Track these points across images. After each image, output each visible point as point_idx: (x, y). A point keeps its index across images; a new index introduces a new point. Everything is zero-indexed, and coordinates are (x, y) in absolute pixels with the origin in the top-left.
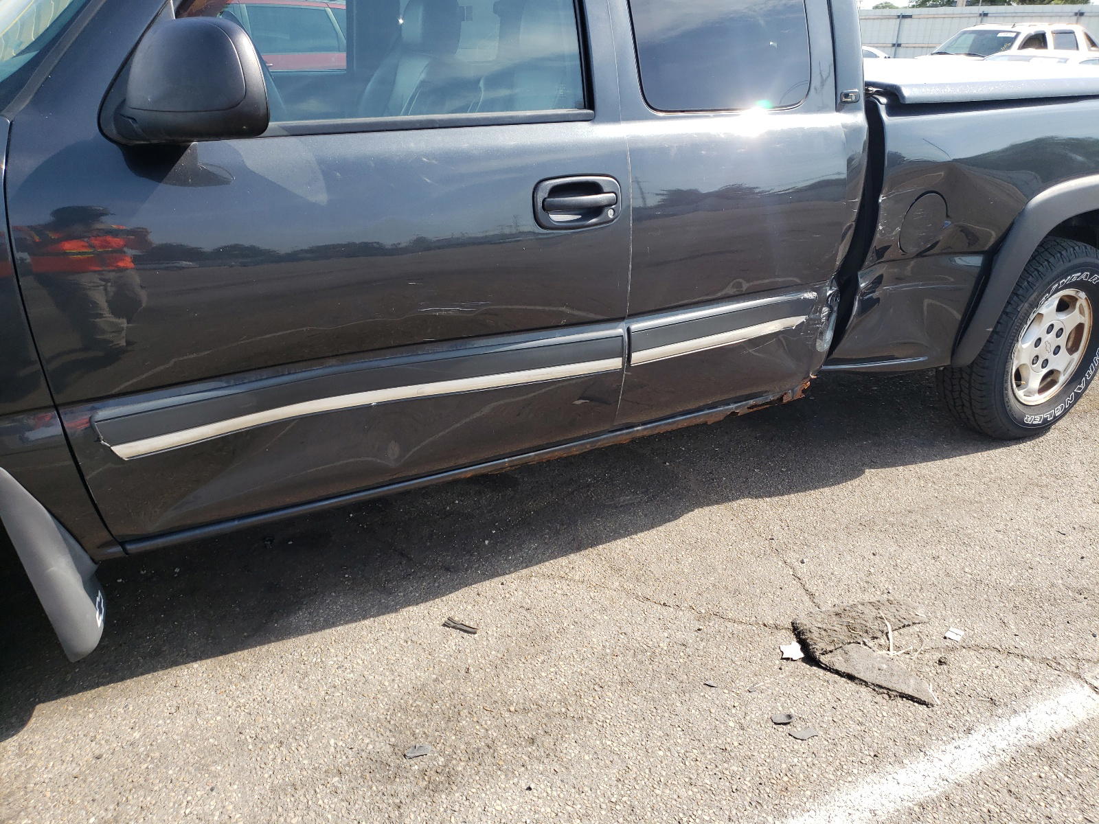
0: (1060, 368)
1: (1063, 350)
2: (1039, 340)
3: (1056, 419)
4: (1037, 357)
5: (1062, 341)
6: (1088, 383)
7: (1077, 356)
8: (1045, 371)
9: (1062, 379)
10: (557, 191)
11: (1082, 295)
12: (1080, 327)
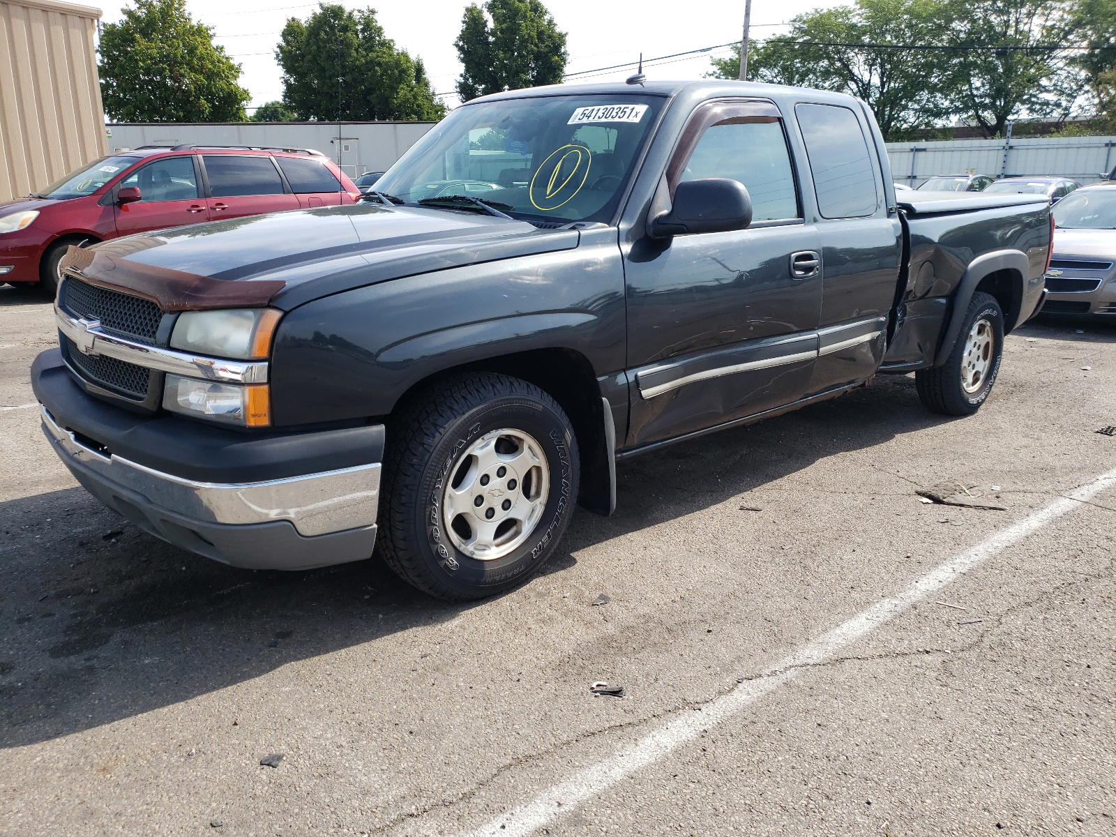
0: (981, 370)
1: (981, 358)
2: (971, 351)
3: (983, 401)
4: (970, 362)
5: (980, 352)
6: (995, 378)
7: (987, 362)
8: (974, 371)
9: (982, 377)
10: (799, 258)
11: (989, 324)
12: (987, 344)
